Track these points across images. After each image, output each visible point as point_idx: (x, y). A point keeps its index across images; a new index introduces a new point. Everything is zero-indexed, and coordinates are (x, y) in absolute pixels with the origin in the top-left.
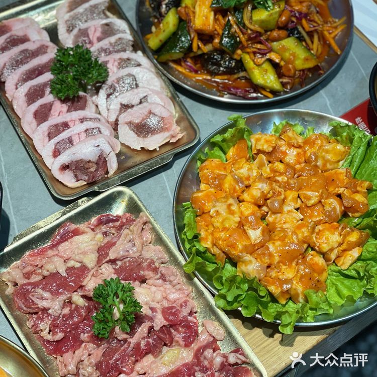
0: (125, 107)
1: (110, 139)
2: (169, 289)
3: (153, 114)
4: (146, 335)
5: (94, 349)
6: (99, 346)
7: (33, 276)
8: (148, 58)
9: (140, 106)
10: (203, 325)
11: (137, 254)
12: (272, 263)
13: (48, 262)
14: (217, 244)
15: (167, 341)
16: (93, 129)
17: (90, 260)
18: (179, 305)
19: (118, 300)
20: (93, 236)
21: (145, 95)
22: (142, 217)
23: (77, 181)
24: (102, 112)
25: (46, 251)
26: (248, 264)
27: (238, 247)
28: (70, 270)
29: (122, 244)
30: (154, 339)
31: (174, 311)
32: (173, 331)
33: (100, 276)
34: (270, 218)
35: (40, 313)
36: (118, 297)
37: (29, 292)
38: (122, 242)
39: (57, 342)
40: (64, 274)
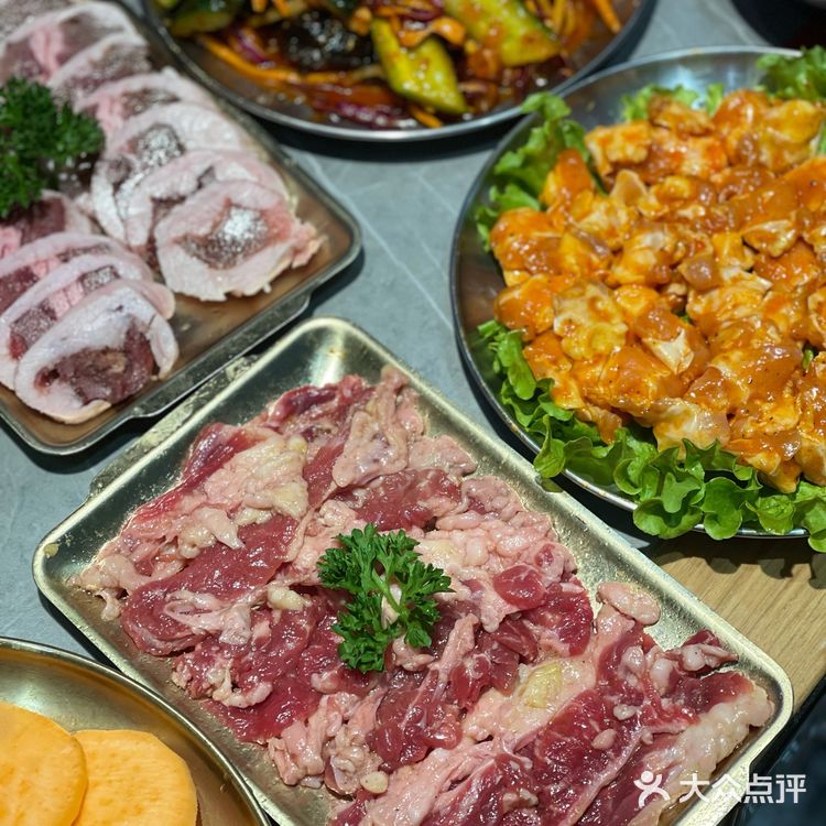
0: (164, 204)
1: (146, 287)
2: (496, 529)
3: (238, 206)
4: (470, 646)
5: (353, 704)
6: (362, 695)
7: (160, 566)
8: (194, 78)
9: (200, 194)
10: (600, 598)
11: (400, 465)
12: (737, 405)
13: (187, 526)
14: (593, 397)
15: (524, 650)
16: (97, 271)
17: (292, 499)
18: (532, 560)
19: (383, 577)
20: (282, 444)
21: (206, 166)
22: (389, 377)
23: (86, 403)
24: (109, 229)
25: (177, 499)
26: (683, 420)
27: (647, 387)
28: (246, 532)
29: (358, 446)
30: (493, 652)
31: (523, 576)
32: (530, 626)
33: (323, 533)
34: (696, 307)
35: (199, 647)
36: (381, 571)
37: (159, 603)
38: (357, 442)
39: (258, 706)
40: (236, 544)
